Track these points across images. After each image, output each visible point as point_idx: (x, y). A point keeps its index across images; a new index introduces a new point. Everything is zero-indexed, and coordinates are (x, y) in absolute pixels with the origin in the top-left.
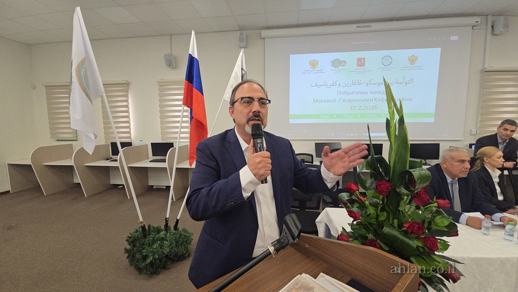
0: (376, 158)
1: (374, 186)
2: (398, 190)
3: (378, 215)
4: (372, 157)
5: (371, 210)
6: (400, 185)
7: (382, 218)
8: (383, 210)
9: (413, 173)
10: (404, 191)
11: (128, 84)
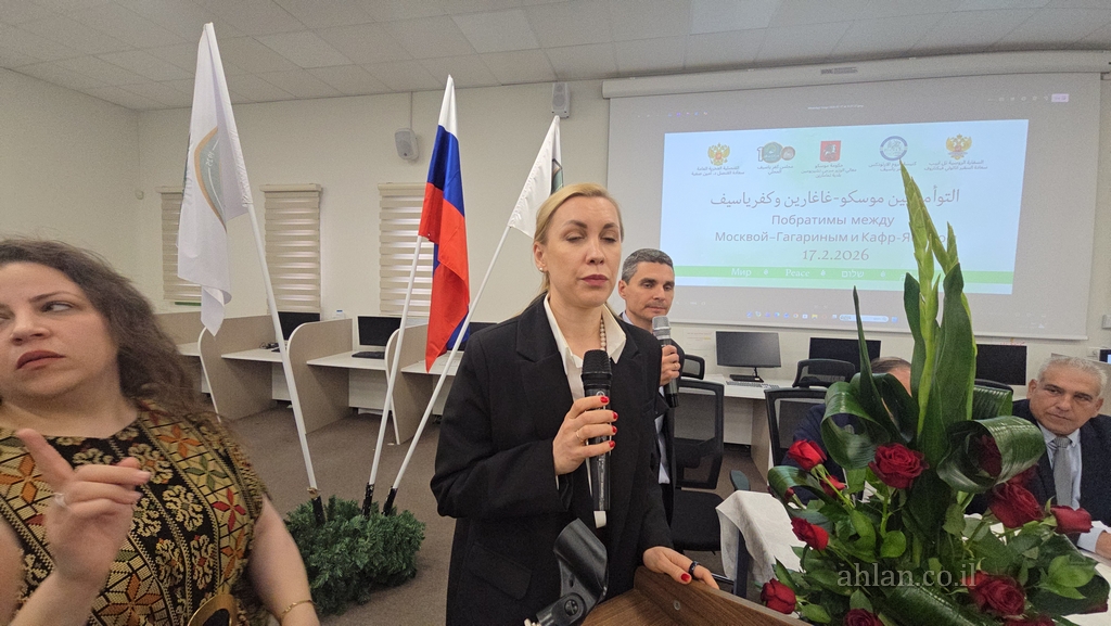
0: (876, 380)
1: (871, 457)
2: (942, 476)
3: (879, 540)
4: (865, 376)
5: (861, 524)
6: (949, 459)
7: (891, 552)
8: (894, 524)
9: (991, 429)
10: (961, 479)
11: (320, 192)
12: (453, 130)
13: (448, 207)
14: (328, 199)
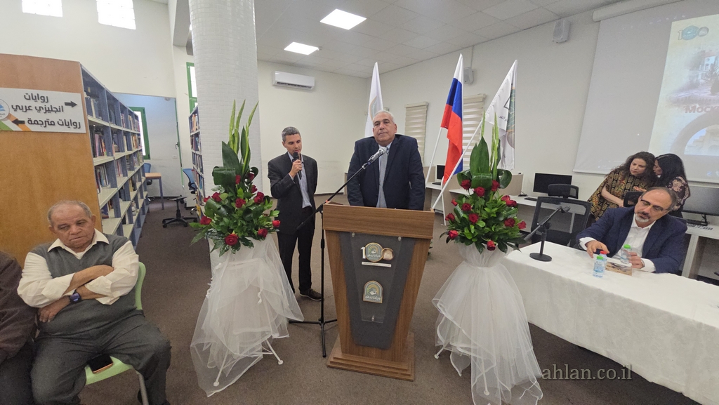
11: (427, 106)
12: (460, 79)
13: (454, 115)
14: (431, 109)
